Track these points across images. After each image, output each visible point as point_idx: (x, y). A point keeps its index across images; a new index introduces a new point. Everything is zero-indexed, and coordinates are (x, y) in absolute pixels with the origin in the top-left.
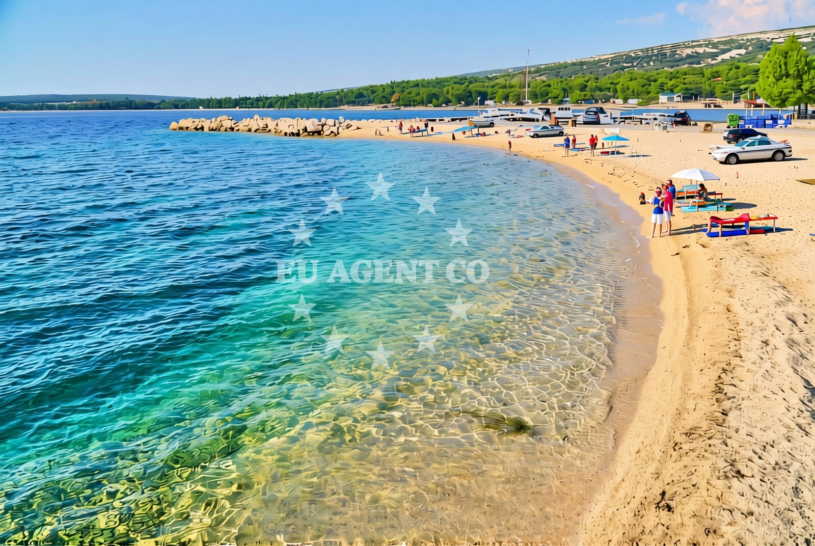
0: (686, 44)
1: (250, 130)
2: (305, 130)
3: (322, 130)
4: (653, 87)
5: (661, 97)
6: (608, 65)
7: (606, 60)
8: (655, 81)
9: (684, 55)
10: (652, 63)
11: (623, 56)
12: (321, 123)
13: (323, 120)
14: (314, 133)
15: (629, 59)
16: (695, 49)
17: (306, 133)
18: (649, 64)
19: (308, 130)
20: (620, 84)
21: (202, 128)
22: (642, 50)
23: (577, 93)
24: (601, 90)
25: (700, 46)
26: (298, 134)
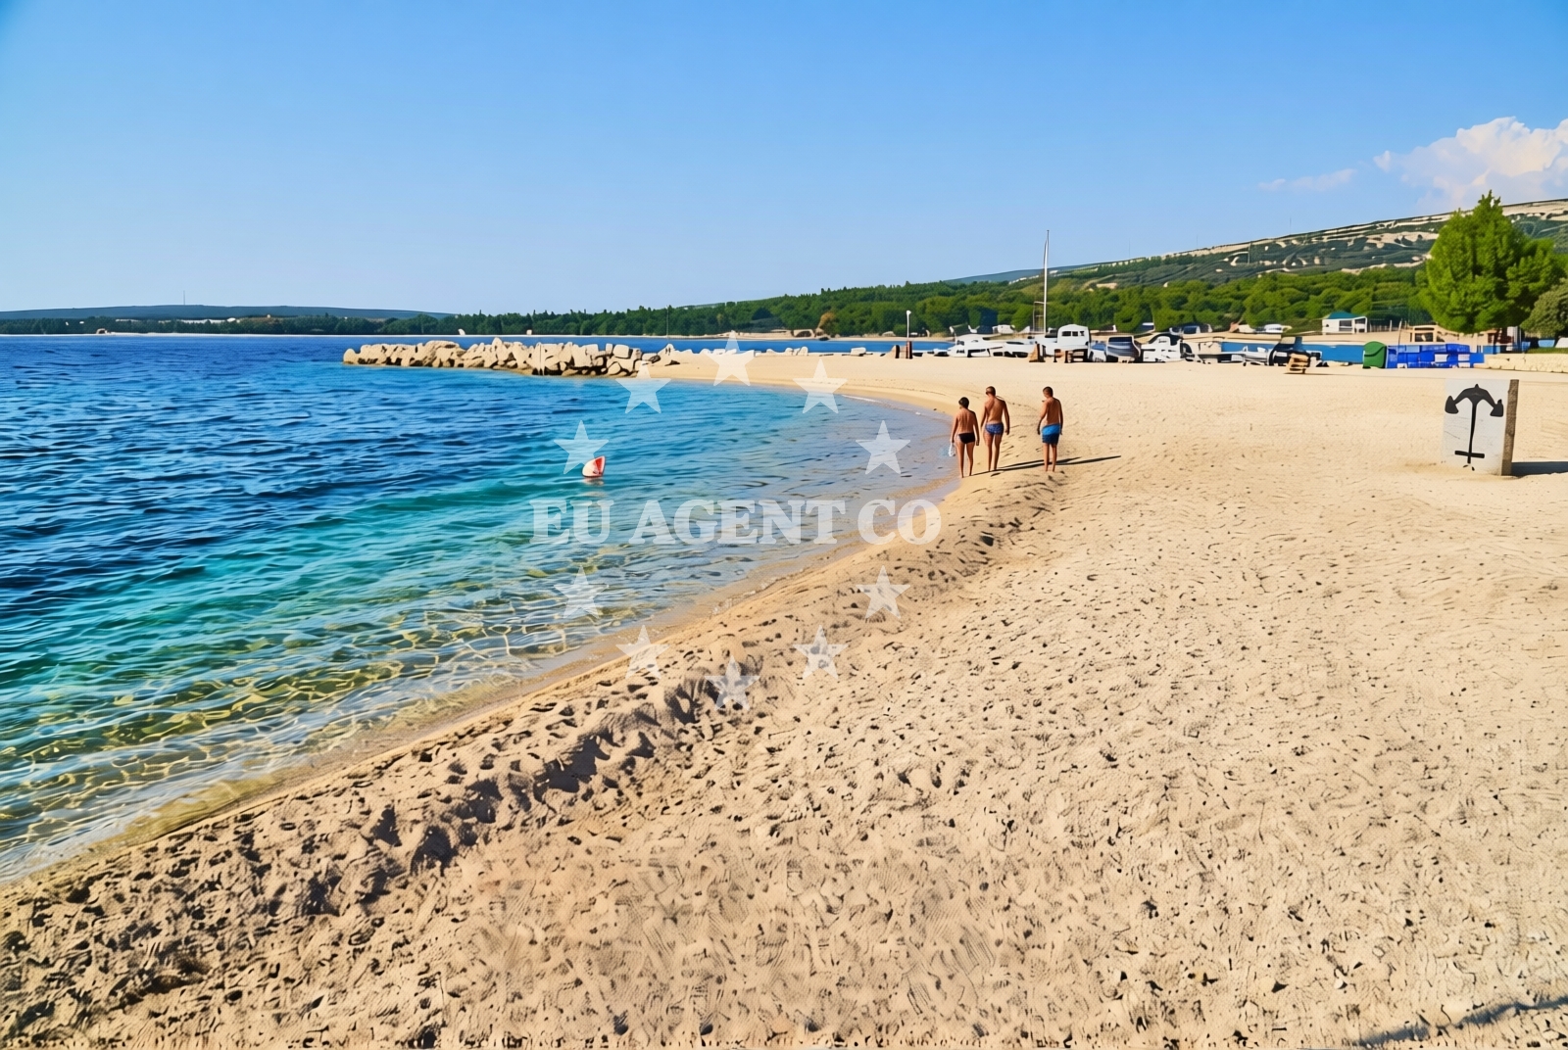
0: (1386, 224)
1: (481, 365)
2: (571, 364)
3: (604, 365)
4: (1313, 304)
5: (1325, 322)
6: (1233, 264)
7: (1230, 255)
8: (1318, 292)
9: (1380, 245)
10: (1317, 261)
11: (1263, 246)
12: (603, 353)
13: (609, 347)
14: (589, 370)
15: (1274, 251)
16: (1404, 233)
17: (571, 371)
18: (1311, 262)
19: (577, 365)
20: (1249, 299)
21: (399, 361)
22: (1300, 237)
23: (1167, 312)
24: (1214, 308)
25: (1411, 229)
26: (558, 372)
